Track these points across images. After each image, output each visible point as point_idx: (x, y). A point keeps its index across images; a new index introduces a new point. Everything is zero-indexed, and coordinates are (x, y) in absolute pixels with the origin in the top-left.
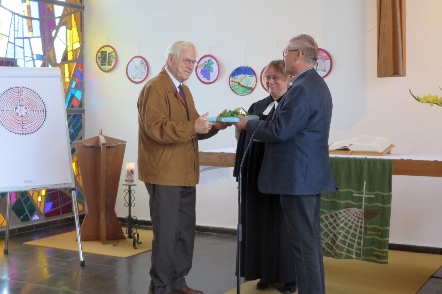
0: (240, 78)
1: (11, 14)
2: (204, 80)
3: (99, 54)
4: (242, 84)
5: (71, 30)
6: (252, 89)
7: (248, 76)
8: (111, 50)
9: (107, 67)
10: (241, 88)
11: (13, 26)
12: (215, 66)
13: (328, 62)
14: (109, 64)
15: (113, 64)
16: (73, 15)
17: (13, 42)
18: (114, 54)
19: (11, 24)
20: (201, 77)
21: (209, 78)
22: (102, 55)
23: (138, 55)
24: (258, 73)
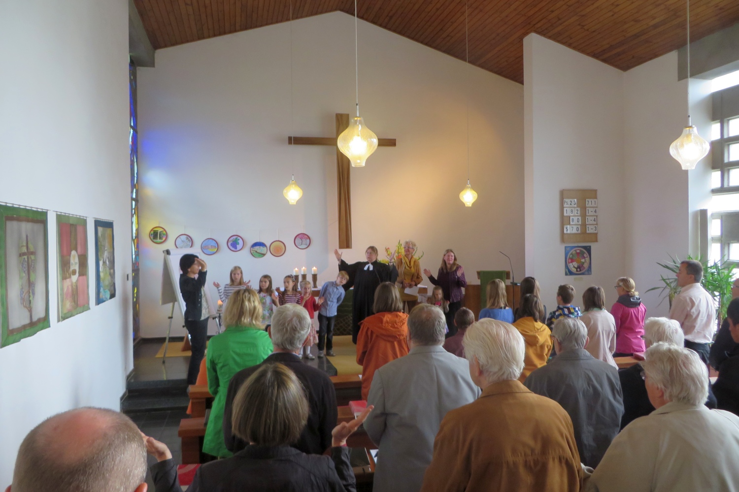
0: (257, 248)
2: (233, 249)
3: (152, 232)
4: (258, 251)
6: (264, 255)
7: (261, 247)
8: (161, 230)
9: (159, 240)
10: (257, 254)
12: (240, 241)
13: (308, 240)
14: (160, 238)
15: (164, 239)
18: (164, 232)
20: (231, 248)
21: (236, 248)
22: (154, 233)
23: (183, 233)
24: (268, 246)
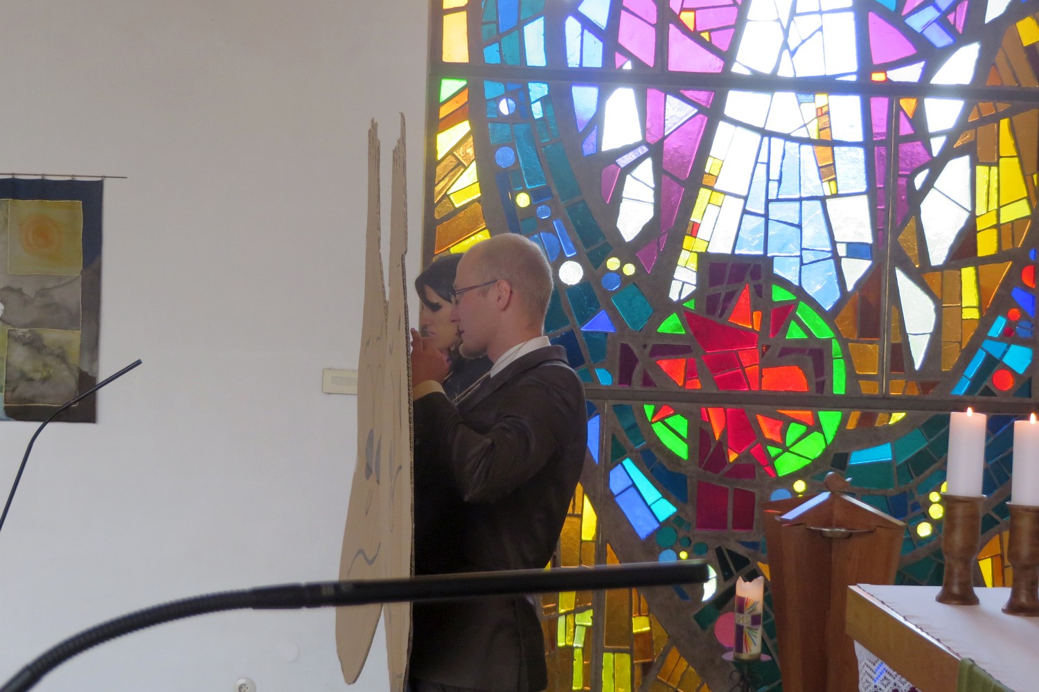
1: (757, 137)
5: (994, 169)
11: (761, 169)
16: (1004, 123)
17: (762, 212)
19: (756, 162)
